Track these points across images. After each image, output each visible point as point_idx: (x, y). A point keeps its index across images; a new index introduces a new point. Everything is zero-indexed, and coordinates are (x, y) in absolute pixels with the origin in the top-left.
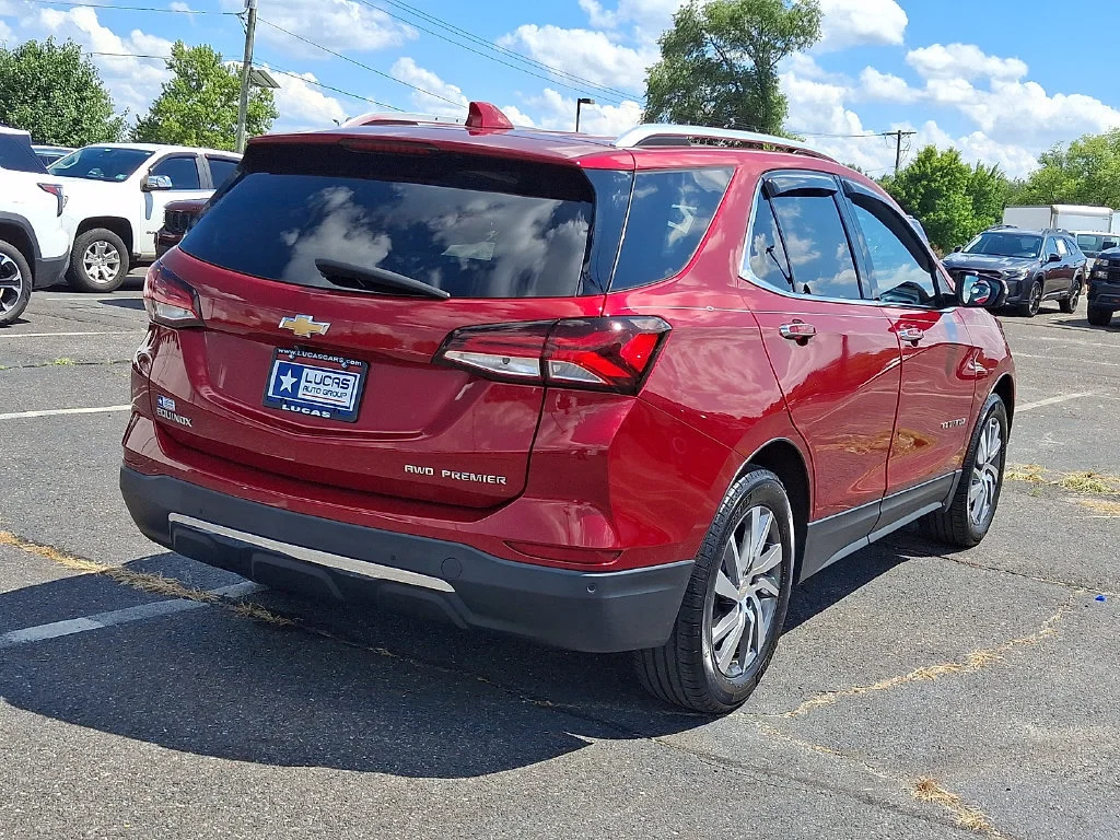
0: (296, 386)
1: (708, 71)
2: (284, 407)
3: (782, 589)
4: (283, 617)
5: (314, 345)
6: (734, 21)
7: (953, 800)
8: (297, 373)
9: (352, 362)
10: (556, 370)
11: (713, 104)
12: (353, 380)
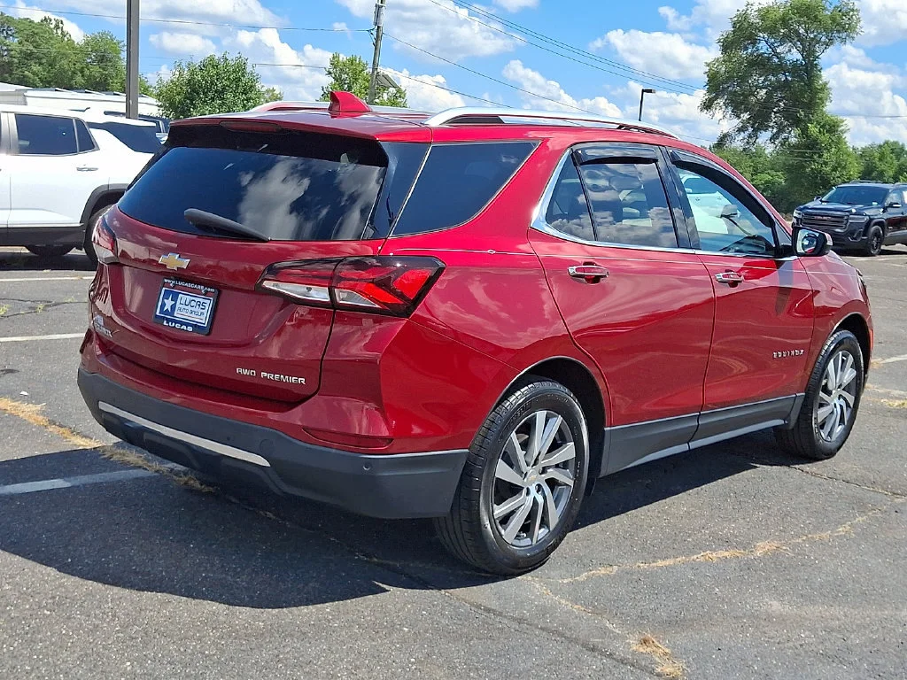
0: (173, 307)
1: (760, 63)
2: (165, 323)
3: (577, 479)
4: (207, 486)
5: (179, 275)
6: (784, 21)
7: (666, 654)
8: (175, 299)
9: (209, 290)
10: (342, 297)
11: (765, 91)
12: (209, 304)
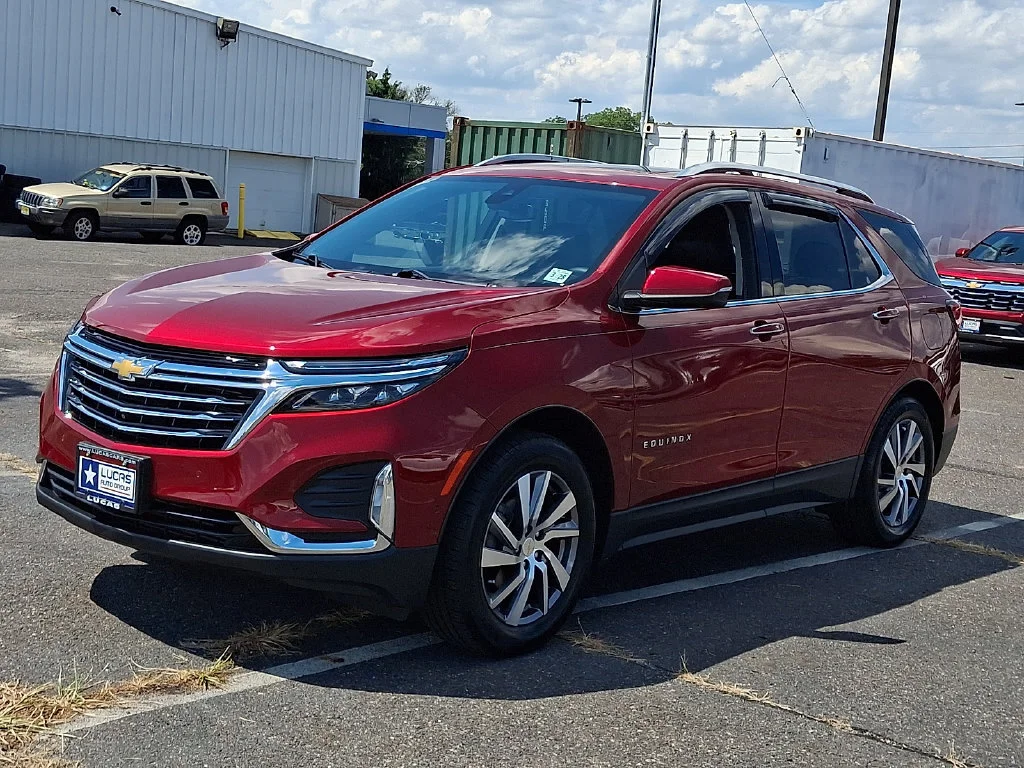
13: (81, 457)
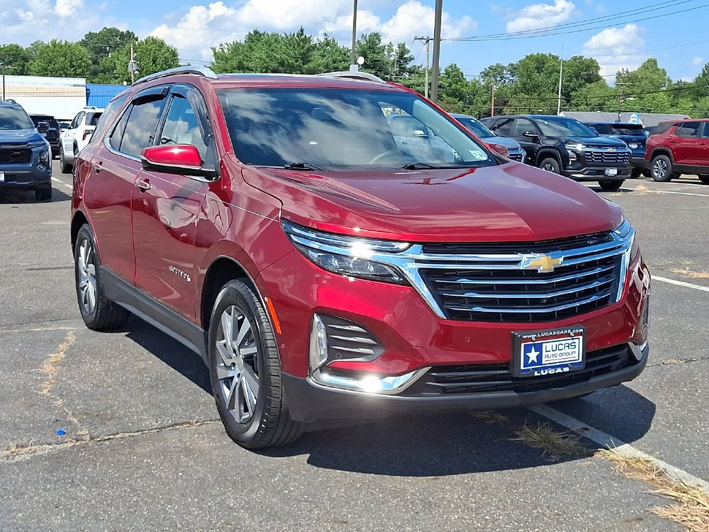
13: (523, 345)
